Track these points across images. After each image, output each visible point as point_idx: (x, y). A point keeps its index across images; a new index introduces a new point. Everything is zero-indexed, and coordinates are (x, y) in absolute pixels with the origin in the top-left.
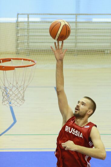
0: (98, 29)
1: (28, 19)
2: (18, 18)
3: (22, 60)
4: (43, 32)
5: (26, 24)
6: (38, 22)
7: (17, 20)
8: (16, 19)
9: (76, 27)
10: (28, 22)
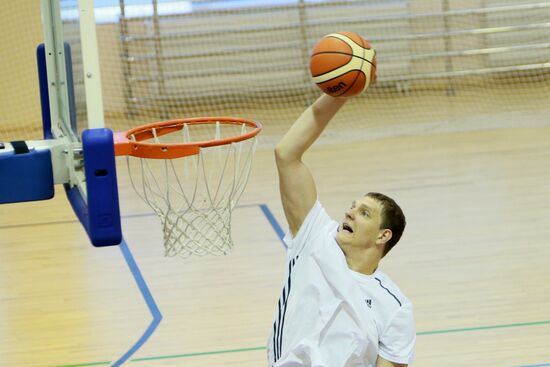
0: (379, 21)
1: (155, 9)
2: (122, 8)
3: (218, 123)
4: (208, 43)
5: (150, 24)
6: (184, 15)
7: (123, 13)
8: (118, 10)
9: (302, 19)
10: (156, 18)
